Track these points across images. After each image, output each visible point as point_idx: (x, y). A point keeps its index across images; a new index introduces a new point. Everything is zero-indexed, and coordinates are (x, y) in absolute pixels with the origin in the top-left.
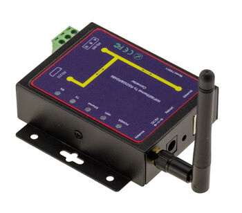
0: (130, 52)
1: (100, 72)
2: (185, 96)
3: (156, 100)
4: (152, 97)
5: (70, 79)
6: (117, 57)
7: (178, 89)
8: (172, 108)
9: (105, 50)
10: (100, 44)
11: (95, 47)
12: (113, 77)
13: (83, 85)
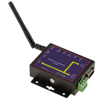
0: (60, 74)
1: (69, 67)
2: (40, 61)
3: (49, 59)
4: (50, 60)
5: (78, 64)
6: (64, 72)
7: (42, 63)
8: (44, 57)
9: (69, 75)
10: (71, 77)
11: (72, 75)
12: (64, 66)
13: (73, 62)
